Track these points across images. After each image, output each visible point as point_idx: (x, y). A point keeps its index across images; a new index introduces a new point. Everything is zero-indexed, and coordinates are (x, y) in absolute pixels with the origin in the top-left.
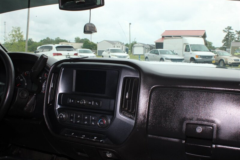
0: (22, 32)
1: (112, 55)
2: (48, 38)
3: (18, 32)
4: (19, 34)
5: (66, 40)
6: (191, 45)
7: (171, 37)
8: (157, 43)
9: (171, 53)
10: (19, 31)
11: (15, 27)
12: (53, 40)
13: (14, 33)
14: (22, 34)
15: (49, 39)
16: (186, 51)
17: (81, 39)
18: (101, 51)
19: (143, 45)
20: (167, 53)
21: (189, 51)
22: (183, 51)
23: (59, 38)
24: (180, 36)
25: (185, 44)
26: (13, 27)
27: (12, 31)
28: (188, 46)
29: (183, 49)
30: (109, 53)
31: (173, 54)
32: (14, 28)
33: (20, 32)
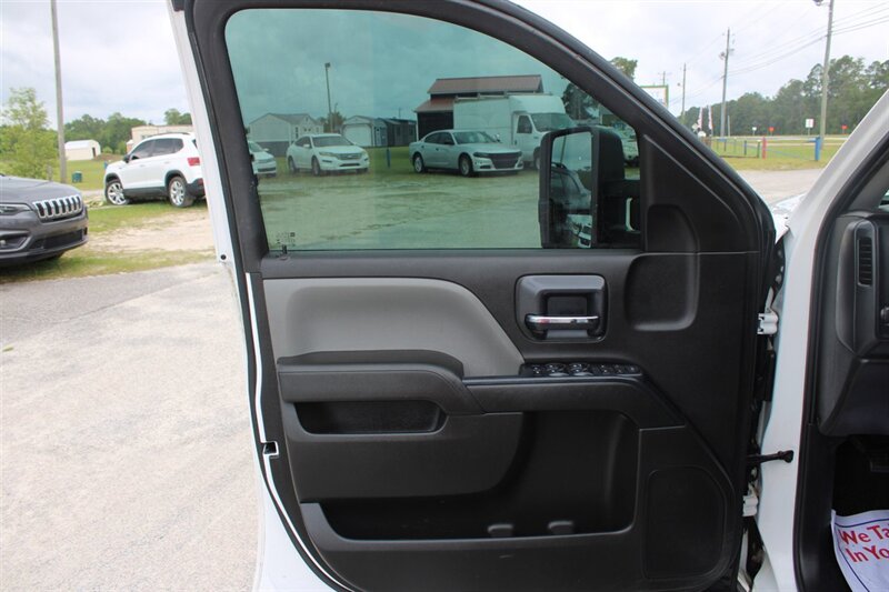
0: (42, 103)
1: (321, 154)
2: (86, 117)
3: (29, 104)
4: (34, 109)
5: (140, 119)
6: (532, 115)
7: (474, 95)
8: (421, 115)
9: (482, 138)
10: (31, 100)
11: (18, 90)
12: (102, 121)
13: (17, 106)
14: (42, 109)
15: (91, 119)
16: (521, 130)
17: (182, 114)
18: (280, 143)
19: (368, 122)
20: (471, 139)
21: (530, 131)
22: (512, 133)
23: (119, 114)
24: (502, 93)
25: (516, 113)
26: (12, 89)
27: (11, 99)
28: (527, 117)
29: (512, 128)
30: (311, 147)
31: (487, 142)
32: (15, 92)
33: (37, 103)
